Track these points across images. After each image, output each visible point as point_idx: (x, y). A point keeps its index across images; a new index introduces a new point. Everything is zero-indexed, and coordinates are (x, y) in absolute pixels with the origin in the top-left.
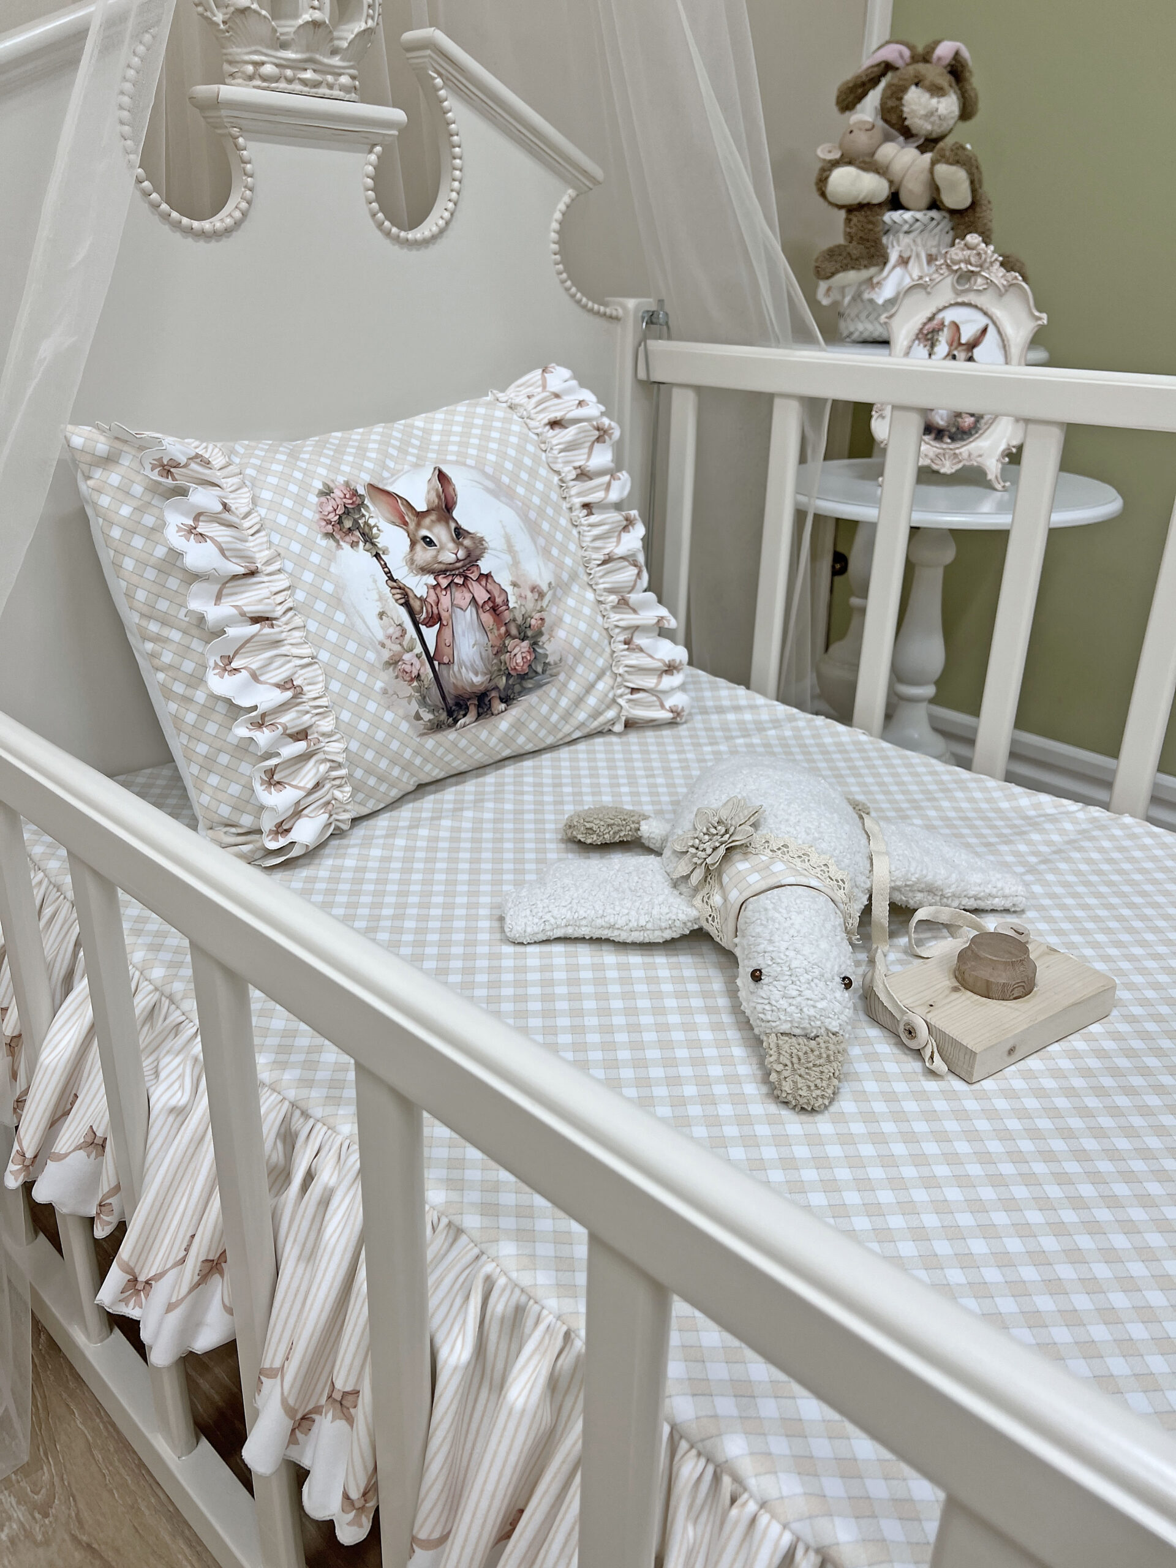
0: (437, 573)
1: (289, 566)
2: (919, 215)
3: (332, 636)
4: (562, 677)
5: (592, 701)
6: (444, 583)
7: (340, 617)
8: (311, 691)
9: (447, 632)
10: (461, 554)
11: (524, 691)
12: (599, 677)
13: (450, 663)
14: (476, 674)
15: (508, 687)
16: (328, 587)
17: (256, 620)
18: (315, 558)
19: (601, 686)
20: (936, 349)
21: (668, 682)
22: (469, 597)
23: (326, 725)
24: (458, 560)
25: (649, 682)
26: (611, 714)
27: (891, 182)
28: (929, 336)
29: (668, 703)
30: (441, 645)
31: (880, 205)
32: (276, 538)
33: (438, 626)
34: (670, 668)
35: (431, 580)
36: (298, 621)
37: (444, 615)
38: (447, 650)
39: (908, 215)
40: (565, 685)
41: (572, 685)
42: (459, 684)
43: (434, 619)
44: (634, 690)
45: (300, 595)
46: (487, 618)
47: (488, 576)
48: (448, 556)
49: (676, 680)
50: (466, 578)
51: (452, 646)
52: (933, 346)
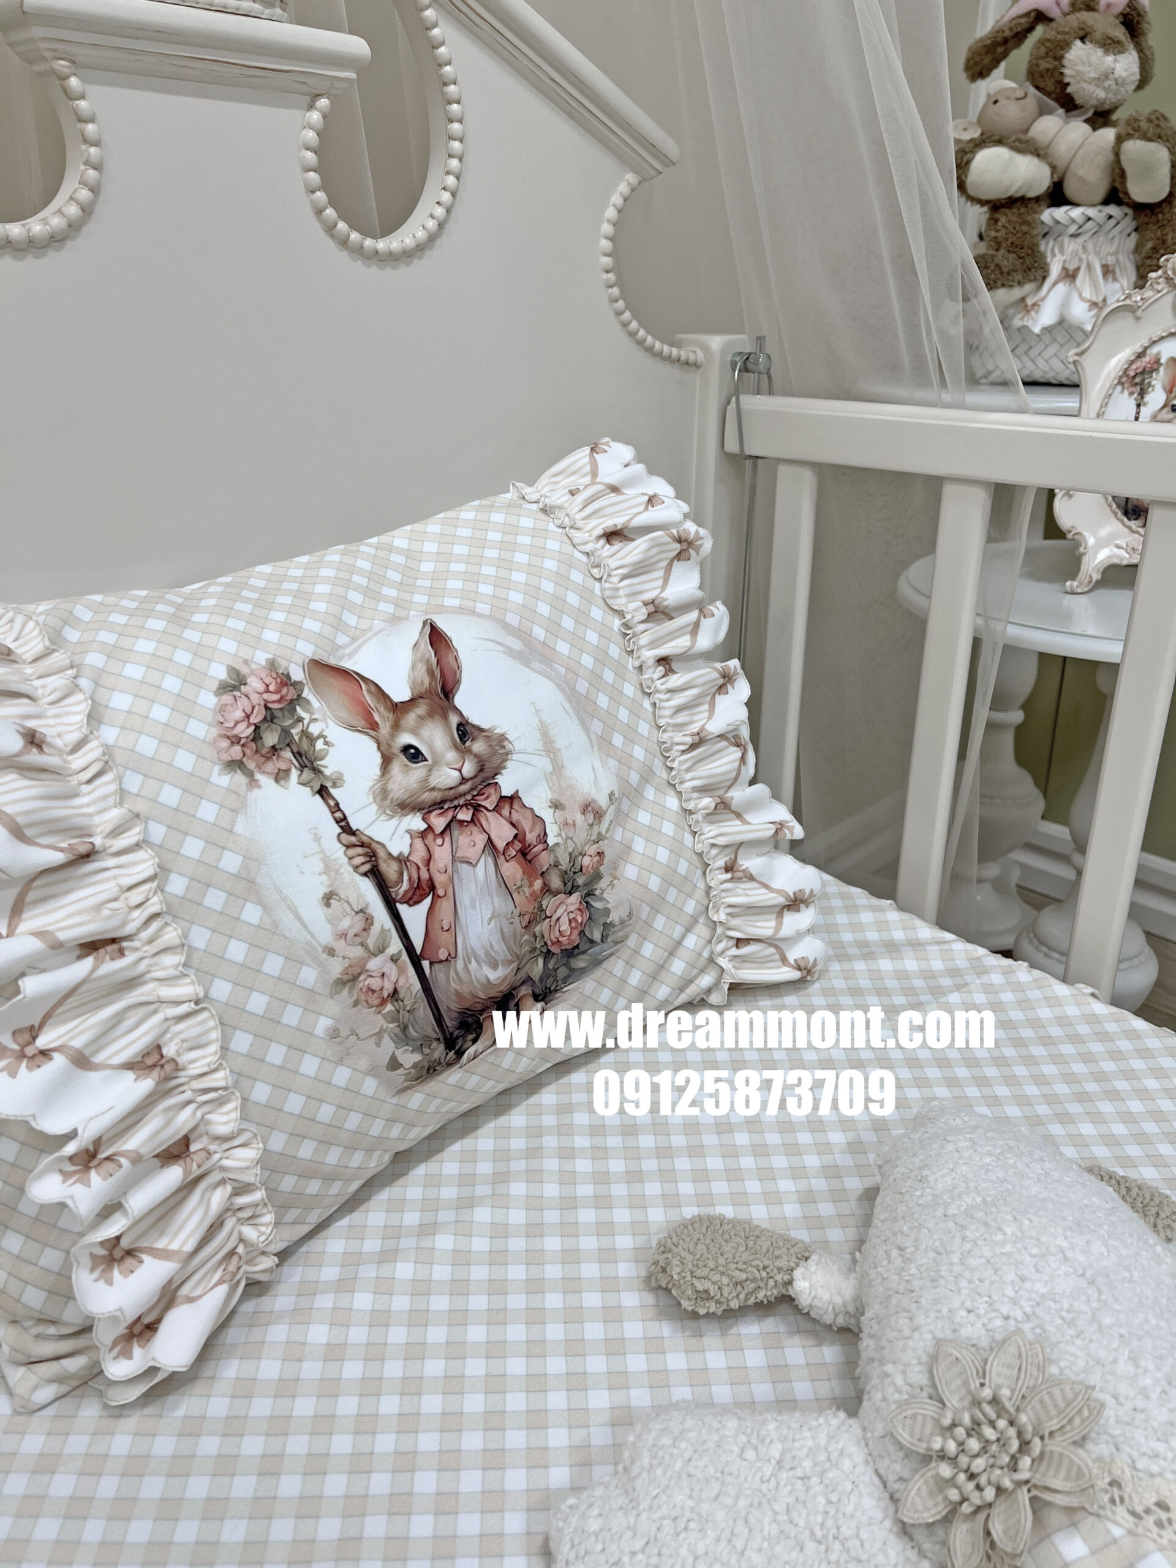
0: (426, 809)
1: (158, 832)
2: (1091, 212)
3: (237, 951)
4: (632, 941)
5: (678, 967)
6: (439, 822)
7: (252, 913)
8: (198, 1061)
9: (445, 906)
10: (469, 769)
11: (574, 975)
12: (688, 930)
13: (451, 958)
14: (494, 966)
15: (546, 974)
16: (231, 862)
17: (91, 947)
18: (208, 811)
19: (691, 941)
20: (1147, 398)
21: (794, 922)
22: (480, 839)
23: (224, 1120)
24: (464, 780)
25: (764, 927)
26: (706, 981)
27: (1053, 168)
28: (1137, 380)
29: (794, 954)
30: (436, 931)
31: (1037, 199)
32: (133, 782)
33: (428, 901)
34: (795, 903)
35: (416, 822)
36: (171, 935)
37: (439, 879)
38: (445, 938)
39: (1076, 213)
40: (637, 952)
41: (648, 950)
42: (465, 990)
43: (423, 889)
44: (739, 942)
45: (177, 885)
46: (512, 870)
47: (513, 799)
48: (447, 776)
49: (805, 918)
50: (477, 808)
51: (452, 930)
52: (1142, 393)
